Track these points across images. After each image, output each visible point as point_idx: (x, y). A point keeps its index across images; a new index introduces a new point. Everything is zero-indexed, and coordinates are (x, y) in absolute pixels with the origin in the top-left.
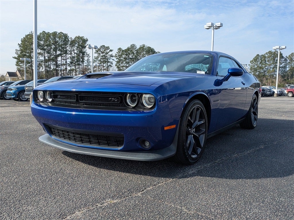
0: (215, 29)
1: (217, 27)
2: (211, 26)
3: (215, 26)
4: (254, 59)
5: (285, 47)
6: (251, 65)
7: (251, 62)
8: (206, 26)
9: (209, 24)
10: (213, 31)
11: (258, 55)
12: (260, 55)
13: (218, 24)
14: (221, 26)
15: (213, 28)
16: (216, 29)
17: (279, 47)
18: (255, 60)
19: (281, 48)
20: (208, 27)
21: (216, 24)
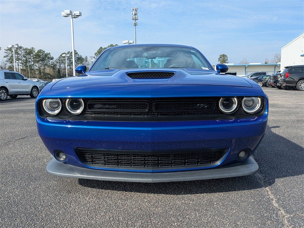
0: (73, 17)
1: (76, 16)
2: (70, 14)
3: (73, 14)
4: (98, 51)
5: (132, 41)
6: (96, 57)
7: (95, 54)
8: (64, 14)
9: (68, 12)
10: (71, 19)
11: (101, 48)
12: (103, 48)
13: (77, 13)
14: (80, 15)
15: (72, 16)
16: (75, 17)
17: (128, 41)
18: (99, 53)
19: (129, 42)
20: (66, 15)
21: (75, 12)
